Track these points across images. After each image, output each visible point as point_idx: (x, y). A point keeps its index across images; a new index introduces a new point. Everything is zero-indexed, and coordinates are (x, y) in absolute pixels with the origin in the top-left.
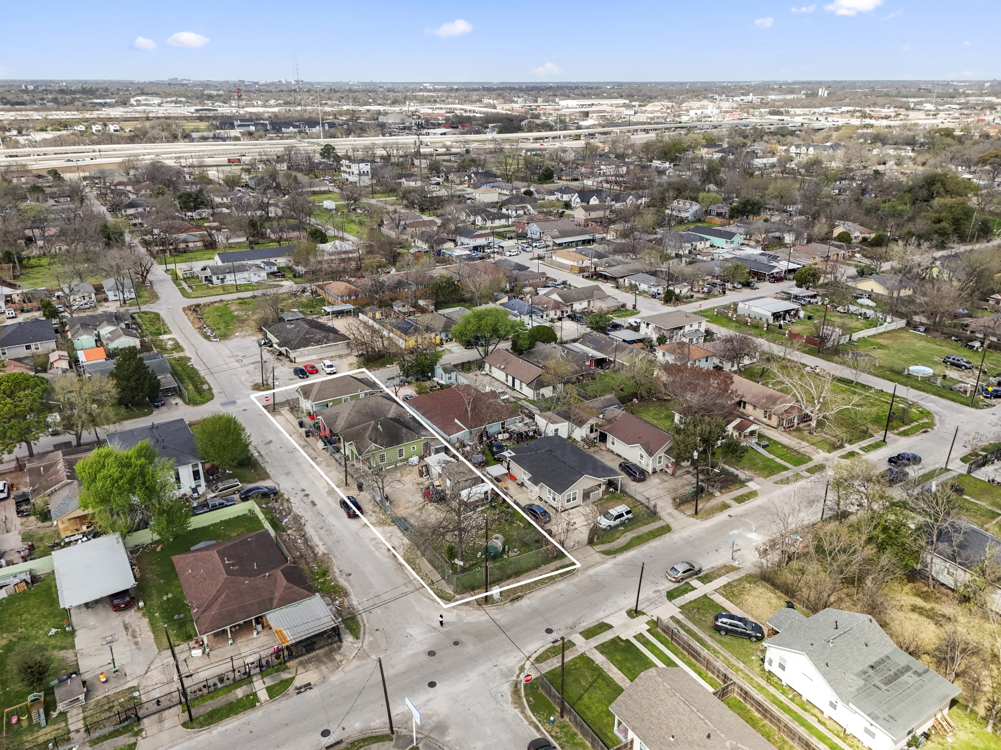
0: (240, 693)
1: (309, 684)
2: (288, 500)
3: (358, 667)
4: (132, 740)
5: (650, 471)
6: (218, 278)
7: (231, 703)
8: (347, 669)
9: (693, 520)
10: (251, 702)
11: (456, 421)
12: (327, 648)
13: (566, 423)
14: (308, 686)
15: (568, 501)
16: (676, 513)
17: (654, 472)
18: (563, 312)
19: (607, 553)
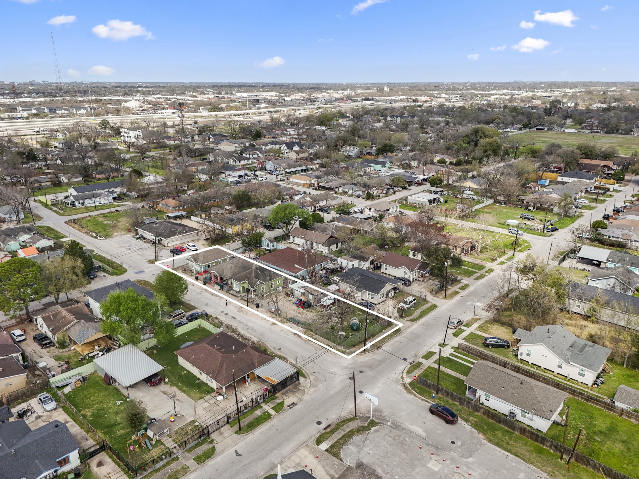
0: (258, 412)
1: (294, 403)
2: (216, 318)
3: (315, 391)
4: (211, 446)
5: (411, 280)
6: (79, 203)
7: (257, 418)
8: (310, 393)
9: (445, 300)
10: (266, 417)
11: (295, 265)
12: (293, 385)
13: (357, 261)
14: (293, 404)
15: (380, 298)
16: (434, 298)
17: (413, 281)
18: (315, 207)
19: (413, 320)
